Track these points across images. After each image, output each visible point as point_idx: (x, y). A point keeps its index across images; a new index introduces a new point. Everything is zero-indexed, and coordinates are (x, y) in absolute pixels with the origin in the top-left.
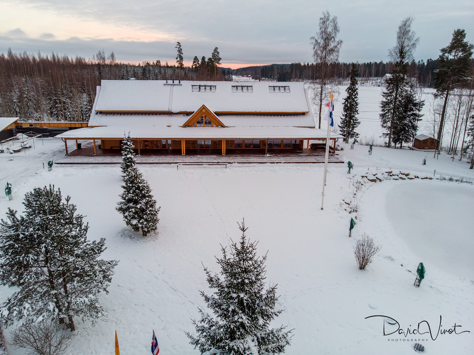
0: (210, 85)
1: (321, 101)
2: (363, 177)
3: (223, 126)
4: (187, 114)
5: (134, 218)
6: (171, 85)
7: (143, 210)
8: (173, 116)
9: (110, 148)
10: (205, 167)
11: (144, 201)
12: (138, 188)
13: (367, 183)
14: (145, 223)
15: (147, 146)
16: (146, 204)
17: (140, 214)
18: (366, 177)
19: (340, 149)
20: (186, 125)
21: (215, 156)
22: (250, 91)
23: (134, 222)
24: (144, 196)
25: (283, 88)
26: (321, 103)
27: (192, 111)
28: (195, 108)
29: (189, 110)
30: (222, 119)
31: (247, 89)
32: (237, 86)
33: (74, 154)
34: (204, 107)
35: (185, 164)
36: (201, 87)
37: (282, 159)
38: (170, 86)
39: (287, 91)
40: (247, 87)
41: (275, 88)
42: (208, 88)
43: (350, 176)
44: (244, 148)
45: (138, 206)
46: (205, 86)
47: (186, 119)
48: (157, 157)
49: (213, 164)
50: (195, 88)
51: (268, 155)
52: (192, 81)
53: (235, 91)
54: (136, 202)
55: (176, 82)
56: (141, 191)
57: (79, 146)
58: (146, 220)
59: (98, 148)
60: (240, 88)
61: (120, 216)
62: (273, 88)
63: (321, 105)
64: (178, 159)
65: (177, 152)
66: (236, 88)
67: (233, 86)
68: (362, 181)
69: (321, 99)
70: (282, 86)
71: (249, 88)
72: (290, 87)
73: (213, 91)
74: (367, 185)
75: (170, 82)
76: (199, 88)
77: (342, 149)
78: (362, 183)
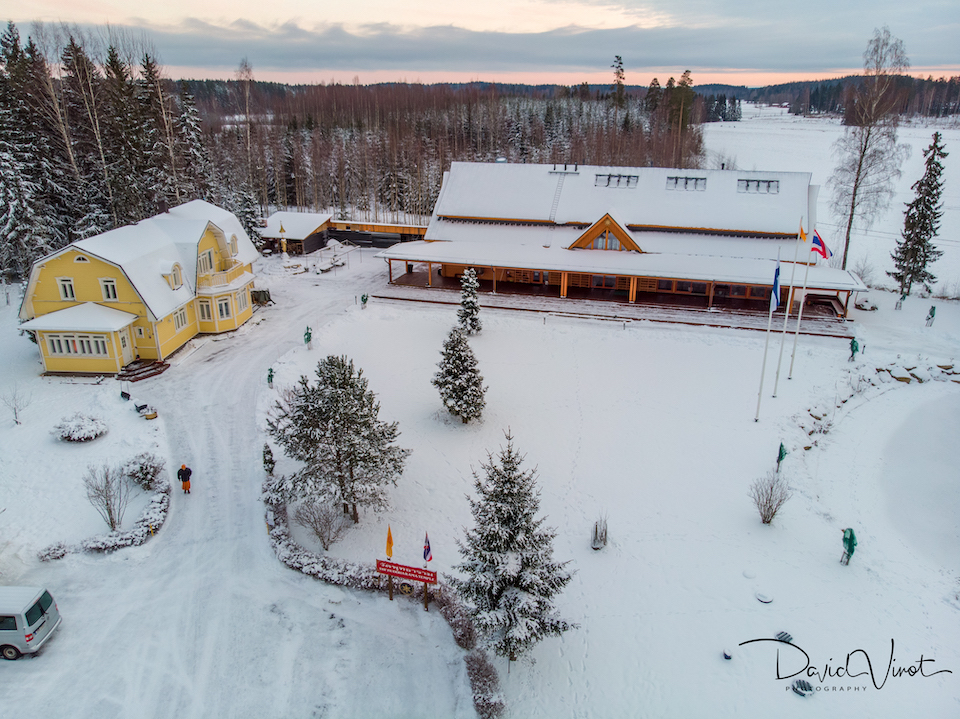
0: (627, 174)
1: (853, 207)
2: (879, 370)
3: (639, 251)
4: (581, 226)
5: (451, 397)
6: (561, 173)
7: (463, 389)
8: (557, 229)
9: (453, 276)
10: (591, 324)
11: (465, 376)
12: (460, 357)
13: (886, 384)
14: (465, 406)
15: (509, 276)
16: (468, 381)
17: (459, 392)
18: (889, 371)
19: (869, 308)
20: (575, 247)
21: (614, 304)
22: (699, 188)
23: (451, 402)
24: (466, 370)
25: (766, 184)
26: (852, 211)
27: (588, 222)
28: (593, 218)
29: (583, 221)
30: (639, 239)
31: (696, 184)
32: (677, 179)
33: (401, 282)
34: (607, 217)
35: (560, 314)
36: (612, 179)
37: (735, 320)
38: (558, 175)
39: (773, 190)
40: (697, 179)
41: (750, 183)
42: (624, 180)
43: (851, 366)
44: (674, 291)
45: (457, 383)
46: (620, 176)
47: (575, 235)
48: (521, 297)
49: (606, 318)
50: (601, 180)
51: (713, 310)
52: (597, 167)
53: (672, 187)
54: (456, 377)
55: (570, 168)
56: (463, 362)
57: (410, 268)
58: (466, 402)
59: (437, 274)
60: (681, 182)
61: (436, 391)
62: (745, 183)
63: (852, 215)
64: (552, 304)
65: (552, 291)
66: (674, 181)
67: (671, 178)
68: (875, 378)
69: (853, 204)
70: (763, 181)
71: (699, 182)
72: (780, 183)
73: (631, 185)
74: (884, 387)
75: (560, 168)
76: (609, 179)
77: (873, 309)
78: (873, 381)
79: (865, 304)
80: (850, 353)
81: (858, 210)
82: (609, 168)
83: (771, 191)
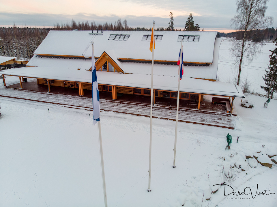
0: (125, 34)
1: (242, 52)
2: (248, 157)
3: (123, 73)
6: (94, 34)
8: (87, 61)
13: (253, 169)
15: (65, 84)
18: (256, 158)
19: (248, 106)
22: (158, 40)
25: (193, 37)
26: (242, 55)
32: (148, 35)
36: (117, 36)
39: (196, 40)
41: (184, 37)
42: (122, 37)
43: (227, 153)
44: (142, 94)
46: (121, 35)
50: (112, 37)
51: (155, 106)
52: (112, 31)
53: (145, 39)
55: (100, 32)
57: (25, 80)
60: (150, 37)
62: (182, 37)
63: (242, 57)
66: (147, 37)
67: (145, 36)
68: (244, 164)
69: (242, 50)
70: (192, 36)
71: (159, 37)
72: (200, 37)
73: (125, 39)
74: (252, 172)
75: (95, 32)
76: (115, 37)
77: (251, 107)
78: (242, 167)
79: (246, 104)
80: (227, 143)
81: (245, 54)
82: (117, 31)
83: (195, 40)
